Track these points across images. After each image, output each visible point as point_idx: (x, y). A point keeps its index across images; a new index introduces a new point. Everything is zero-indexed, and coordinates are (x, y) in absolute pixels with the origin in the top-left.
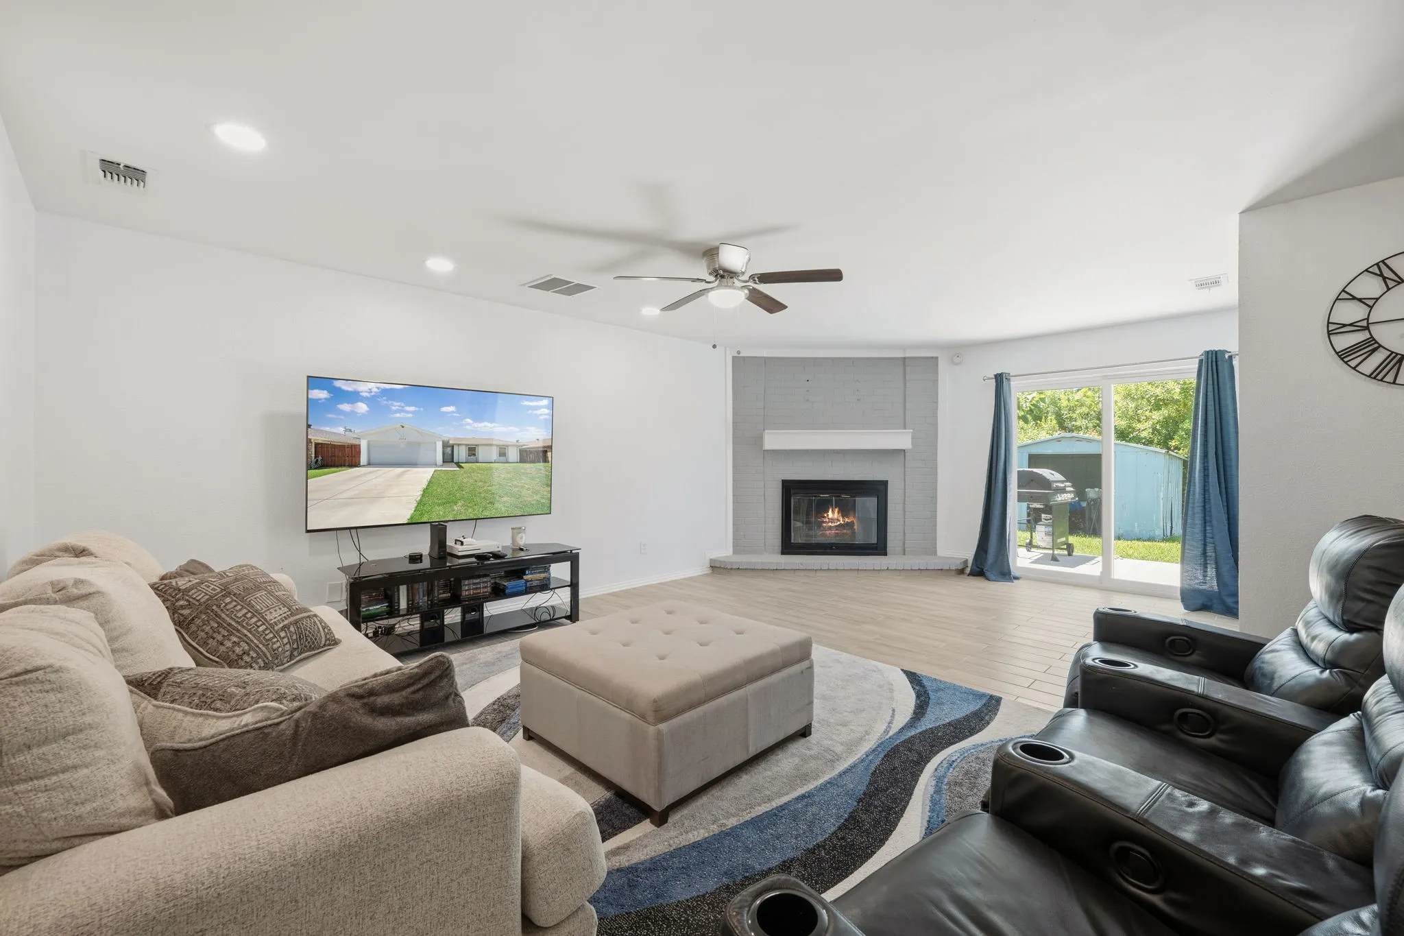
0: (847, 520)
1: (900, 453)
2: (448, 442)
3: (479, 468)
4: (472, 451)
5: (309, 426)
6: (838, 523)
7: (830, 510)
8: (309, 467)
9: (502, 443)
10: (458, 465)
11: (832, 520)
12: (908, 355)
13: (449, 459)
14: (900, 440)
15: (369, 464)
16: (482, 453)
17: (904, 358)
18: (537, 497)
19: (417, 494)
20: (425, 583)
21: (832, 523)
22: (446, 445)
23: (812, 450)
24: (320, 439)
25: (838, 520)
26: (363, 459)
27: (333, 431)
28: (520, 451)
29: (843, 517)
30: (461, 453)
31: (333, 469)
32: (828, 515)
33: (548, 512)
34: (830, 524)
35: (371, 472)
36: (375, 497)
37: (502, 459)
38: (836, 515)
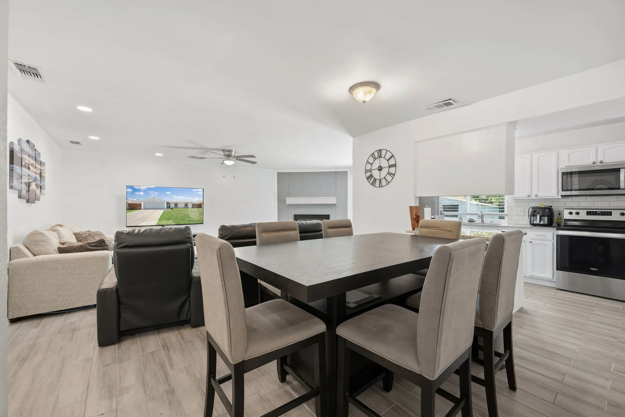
1: (334, 205)
2: (168, 202)
3: (178, 210)
4: (176, 205)
5: (127, 199)
8: (127, 210)
9: (185, 202)
10: (171, 209)
12: (337, 171)
13: (168, 207)
14: (332, 200)
15: (144, 209)
16: (179, 206)
18: (198, 218)
19: (159, 217)
22: (167, 203)
24: (130, 202)
26: (142, 207)
27: (133, 200)
28: (192, 204)
30: (172, 206)
31: (134, 210)
33: (202, 223)
35: (144, 211)
36: (145, 219)
37: (186, 207)
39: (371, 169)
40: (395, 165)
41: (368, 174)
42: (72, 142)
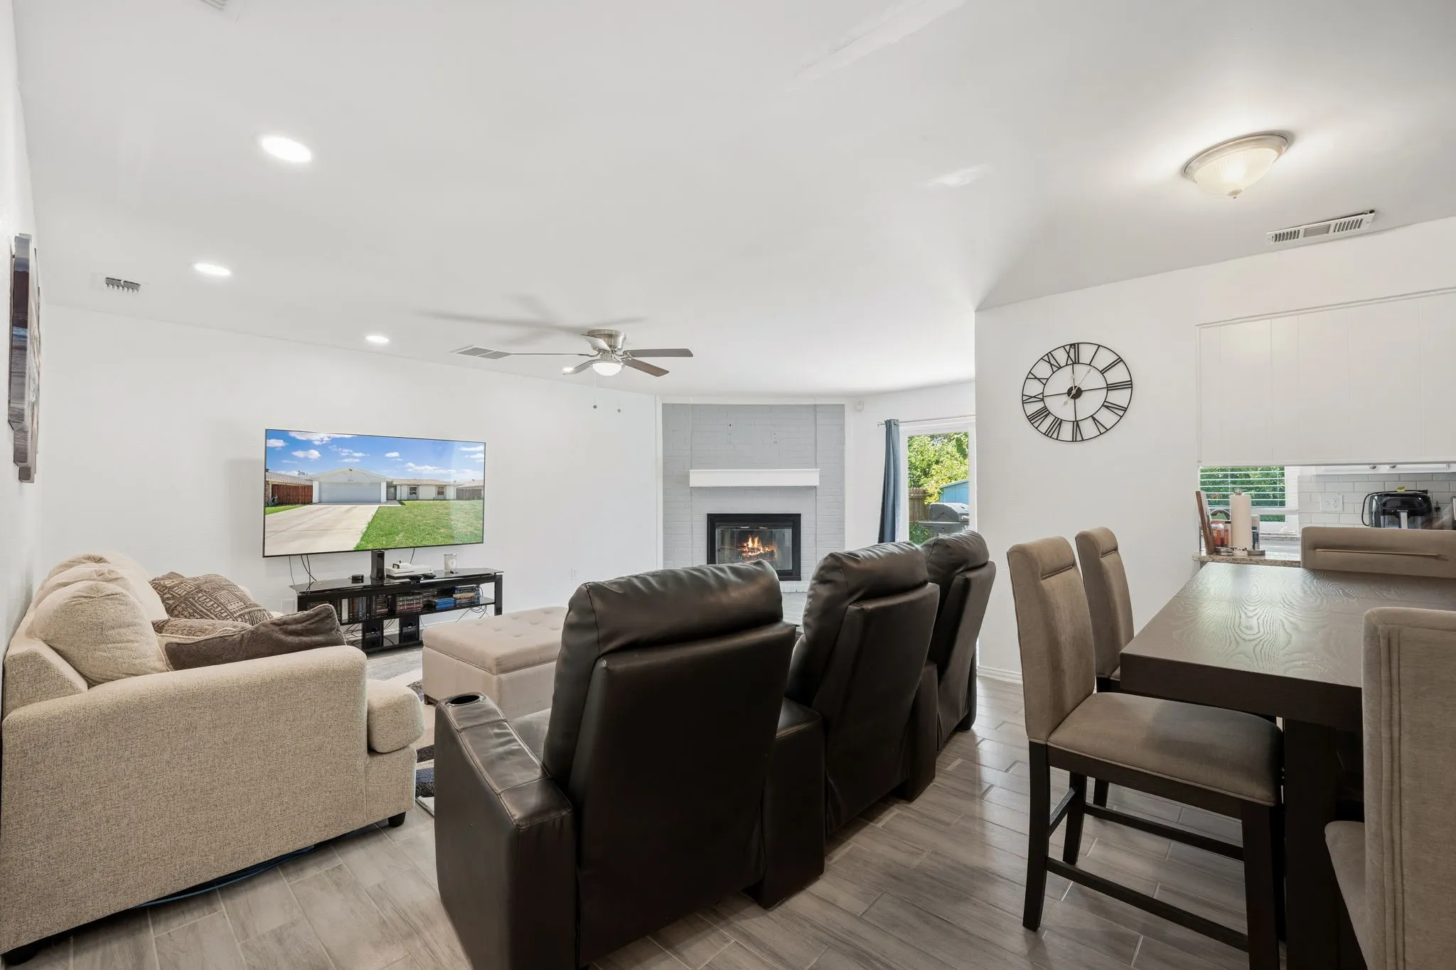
0: (767, 549)
1: (812, 489)
2: (392, 483)
3: (419, 505)
4: (413, 490)
5: (266, 470)
6: (759, 552)
7: (750, 539)
8: (267, 505)
9: (439, 484)
10: (400, 502)
11: (753, 550)
12: (818, 402)
13: (392, 497)
14: (810, 477)
15: (320, 502)
16: (422, 492)
17: (815, 405)
18: (470, 529)
19: (363, 527)
20: (364, 598)
21: (752, 552)
22: (390, 486)
23: (732, 487)
24: (274, 480)
25: (759, 550)
26: (315, 498)
27: (288, 474)
28: (457, 489)
29: (763, 547)
30: (403, 492)
31: (290, 506)
32: (748, 545)
33: (481, 541)
34: (750, 554)
35: (321, 509)
36: (324, 531)
37: (441, 497)
38: (756, 545)
39: (1043, 393)
40: (1129, 385)
41: (1033, 408)
42: (112, 282)
